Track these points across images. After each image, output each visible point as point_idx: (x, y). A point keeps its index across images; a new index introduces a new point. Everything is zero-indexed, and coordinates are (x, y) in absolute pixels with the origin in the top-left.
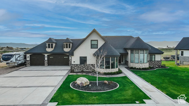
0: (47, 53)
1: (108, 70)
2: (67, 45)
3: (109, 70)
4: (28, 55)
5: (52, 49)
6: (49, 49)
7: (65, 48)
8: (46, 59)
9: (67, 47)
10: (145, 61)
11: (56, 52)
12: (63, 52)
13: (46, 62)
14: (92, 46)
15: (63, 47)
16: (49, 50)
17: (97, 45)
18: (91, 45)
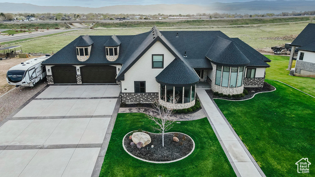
0: (80, 63)
1: (179, 105)
2: (111, 50)
3: (181, 105)
4: (48, 68)
5: (87, 56)
6: (82, 57)
7: (108, 55)
8: (79, 73)
9: (111, 54)
10: (239, 83)
11: (93, 62)
12: (105, 62)
13: (79, 78)
14: (154, 65)
15: (105, 53)
16: (82, 59)
17: (163, 62)
18: (153, 62)
